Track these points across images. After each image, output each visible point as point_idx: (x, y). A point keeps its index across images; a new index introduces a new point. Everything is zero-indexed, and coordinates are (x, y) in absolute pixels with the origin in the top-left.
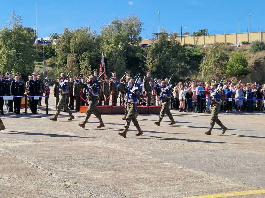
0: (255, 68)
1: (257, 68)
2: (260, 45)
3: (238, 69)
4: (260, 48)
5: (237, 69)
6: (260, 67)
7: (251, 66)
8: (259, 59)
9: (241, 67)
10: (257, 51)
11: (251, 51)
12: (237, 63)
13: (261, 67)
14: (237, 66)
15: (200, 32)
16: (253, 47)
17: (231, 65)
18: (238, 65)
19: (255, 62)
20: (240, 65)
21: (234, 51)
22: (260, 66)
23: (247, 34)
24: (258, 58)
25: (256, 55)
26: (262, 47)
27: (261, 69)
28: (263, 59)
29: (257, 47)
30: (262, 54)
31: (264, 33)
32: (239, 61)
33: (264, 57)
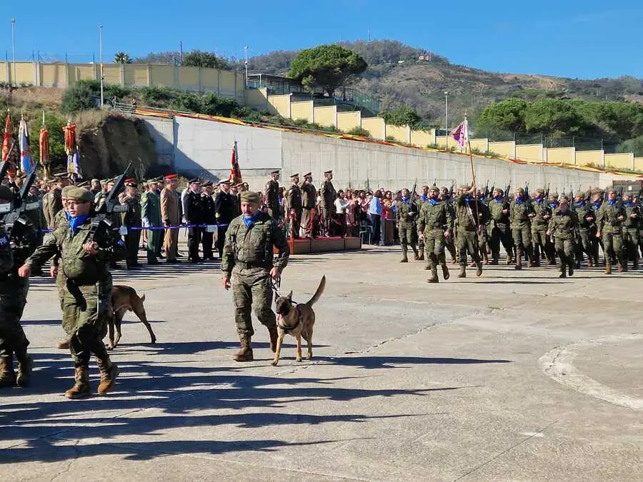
0: (81, 148)
1: (85, 149)
2: (83, 96)
3: (53, 151)
4: (84, 103)
6: (91, 146)
8: (86, 128)
10: (78, 109)
11: (63, 110)
13: (94, 147)
16: (66, 99)
19: (80, 135)
21: (14, 105)
22: (92, 143)
24: (85, 125)
25: (77, 119)
26: (87, 100)
27: (94, 150)
28: (96, 128)
29: (77, 100)
30: (91, 118)
31: (45, 64)
32: (50, 132)
33: (96, 124)
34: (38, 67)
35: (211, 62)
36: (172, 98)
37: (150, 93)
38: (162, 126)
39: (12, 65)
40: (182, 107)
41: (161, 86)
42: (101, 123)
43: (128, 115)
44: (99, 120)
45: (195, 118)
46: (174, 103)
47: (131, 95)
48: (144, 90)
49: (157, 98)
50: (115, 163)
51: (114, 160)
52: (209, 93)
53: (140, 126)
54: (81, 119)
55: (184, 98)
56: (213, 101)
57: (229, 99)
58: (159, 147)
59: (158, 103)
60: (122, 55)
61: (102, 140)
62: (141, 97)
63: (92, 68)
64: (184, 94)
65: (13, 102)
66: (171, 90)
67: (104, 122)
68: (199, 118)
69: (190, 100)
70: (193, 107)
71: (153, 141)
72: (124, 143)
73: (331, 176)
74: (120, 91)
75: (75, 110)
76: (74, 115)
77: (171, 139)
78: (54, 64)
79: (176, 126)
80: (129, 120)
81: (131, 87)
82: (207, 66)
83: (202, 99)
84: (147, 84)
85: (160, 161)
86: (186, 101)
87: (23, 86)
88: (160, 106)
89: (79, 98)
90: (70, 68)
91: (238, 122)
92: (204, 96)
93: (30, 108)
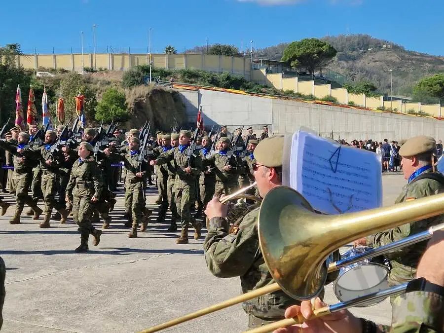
0: (135, 111)
1: (138, 112)
2: (136, 76)
3: (115, 114)
4: (137, 81)
5: (113, 112)
6: (141, 110)
7: (130, 109)
8: (138, 98)
9: (120, 110)
10: (133, 85)
11: (123, 85)
12: (111, 103)
13: (144, 110)
14: (113, 109)
15: (9, 48)
16: (126, 78)
17: (104, 107)
18: (114, 106)
19: (134, 102)
20: (118, 106)
21: (92, 83)
22: (142, 108)
23: (89, 56)
24: (137, 96)
25: (133, 92)
26: (139, 79)
27: (144, 112)
28: (145, 98)
29: (132, 79)
30: (142, 91)
31: (115, 55)
32: (114, 100)
33: (145, 95)
34: (111, 56)
35: (228, 51)
36: (200, 76)
37: (185, 73)
38: (190, 96)
39: (94, 56)
40: (207, 83)
41: (192, 69)
42: (148, 94)
43: (168, 88)
44: (147, 92)
45: (213, 90)
46: (202, 80)
47: (172, 75)
48: (181, 71)
49: (190, 77)
50: (158, 122)
51: (158, 119)
52: (226, 73)
53: (176, 96)
54: (135, 91)
55: (208, 77)
56: (228, 78)
57: (239, 77)
58: (189, 110)
59: (190, 80)
60: (170, 48)
61: (149, 106)
62: (179, 76)
63: (146, 57)
64: (208, 74)
65: (91, 81)
66: (199, 71)
67: (150, 93)
68: (215, 90)
69: (212, 78)
70: (215, 82)
71: (184, 106)
72: (164, 108)
73: (267, 129)
74: (165, 72)
75: (131, 85)
76: (131, 89)
77: (196, 105)
78: (121, 54)
79: (200, 96)
80: (168, 92)
81: (173, 70)
82: (225, 55)
83: (220, 77)
84: (183, 67)
85: (190, 120)
86: (209, 79)
87: (101, 70)
88: (191, 82)
89: (134, 77)
90: (132, 57)
91: (242, 92)
92: (222, 75)
93: (102, 84)
